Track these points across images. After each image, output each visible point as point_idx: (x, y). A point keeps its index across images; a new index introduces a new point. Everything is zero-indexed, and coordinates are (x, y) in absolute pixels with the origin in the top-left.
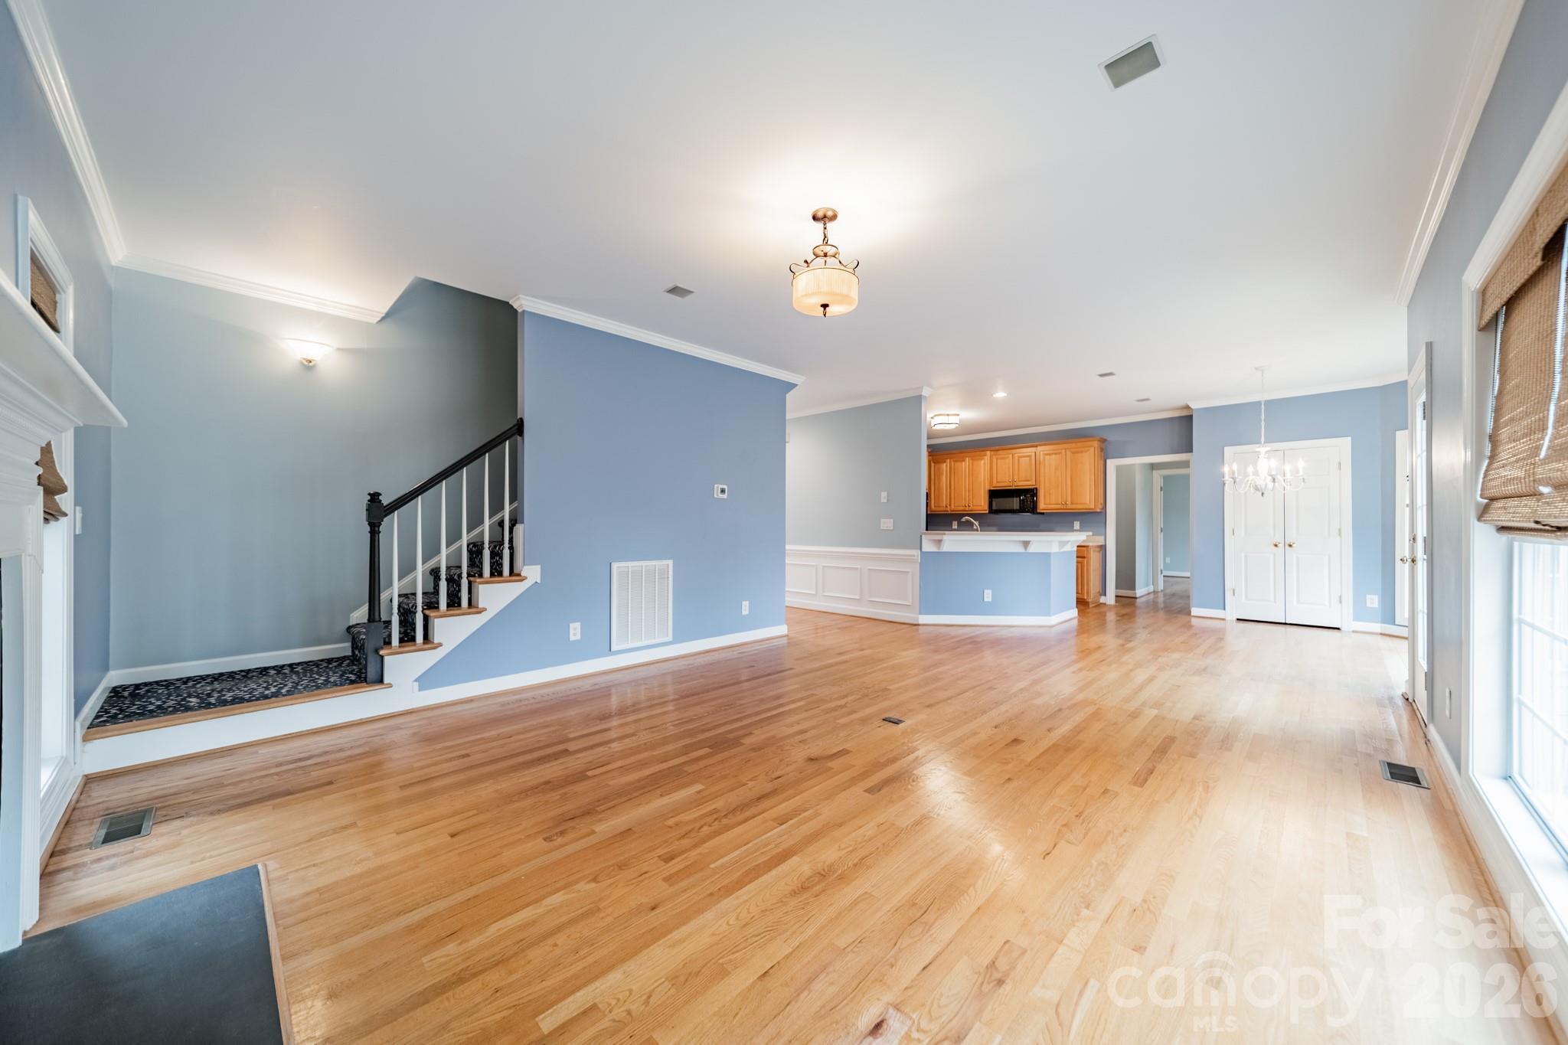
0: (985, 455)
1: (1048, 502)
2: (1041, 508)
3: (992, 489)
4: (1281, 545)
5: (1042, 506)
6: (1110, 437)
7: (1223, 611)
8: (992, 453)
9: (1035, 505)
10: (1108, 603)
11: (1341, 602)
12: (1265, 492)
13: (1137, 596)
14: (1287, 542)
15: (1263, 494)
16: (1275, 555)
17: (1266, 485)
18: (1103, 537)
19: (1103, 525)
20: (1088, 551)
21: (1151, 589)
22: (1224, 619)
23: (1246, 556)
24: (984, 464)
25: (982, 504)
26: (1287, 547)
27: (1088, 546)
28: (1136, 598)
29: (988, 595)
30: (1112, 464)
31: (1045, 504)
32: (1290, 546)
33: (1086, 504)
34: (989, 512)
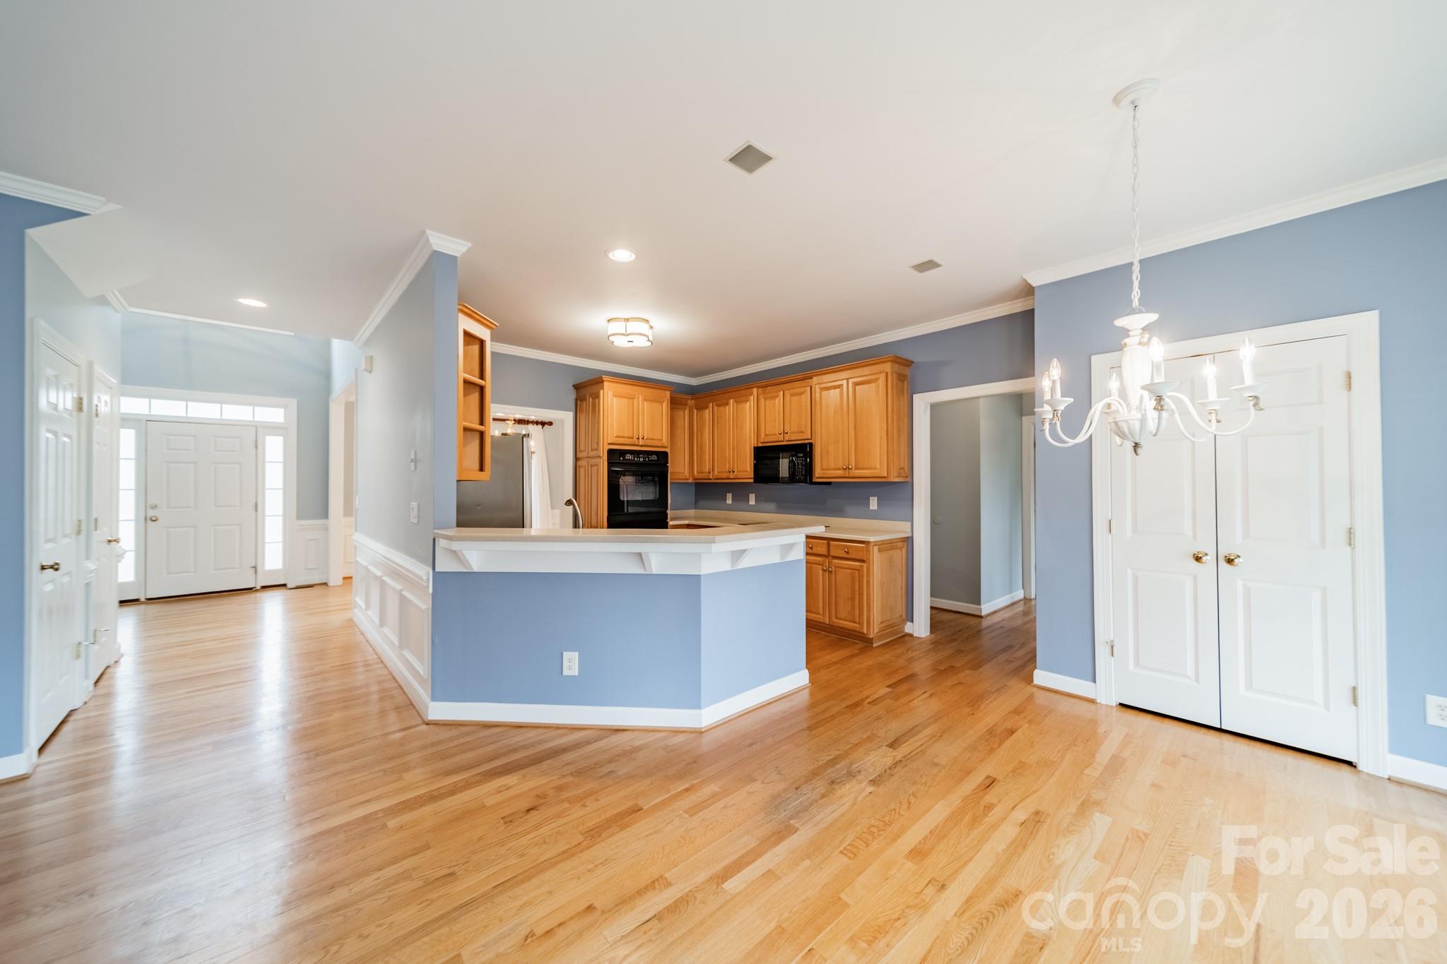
0: (752, 394)
1: (825, 467)
2: (817, 475)
3: (760, 445)
4: (1209, 559)
5: (818, 472)
6: (917, 356)
7: (1093, 684)
8: (760, 390)
9: (809, 468)
10: (916, 635)
11: (1355, 702)
12: (1142, 442)
13: (983, 614)
14: (1223, 552)
15: (1136, 446)
16: (1195, 577)
17: (1143, 421)
18: (909, 524)
19: (910, 503)
20: (868, 550)
21: (1019, 594)
22: (1092, 701)
23: (1136, 579)
24: (750, 407)
25: (745, 468)
26: (1223, 564)
27: (869, 542)
28: (981, 617)
29: (571, 663)
30: (922, 403)
31: (822, 470)
32: (1230, 561)
33: (875, 468)
34: (755, 482)
